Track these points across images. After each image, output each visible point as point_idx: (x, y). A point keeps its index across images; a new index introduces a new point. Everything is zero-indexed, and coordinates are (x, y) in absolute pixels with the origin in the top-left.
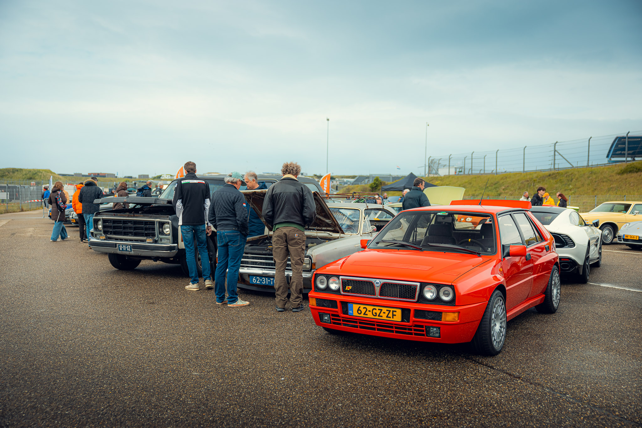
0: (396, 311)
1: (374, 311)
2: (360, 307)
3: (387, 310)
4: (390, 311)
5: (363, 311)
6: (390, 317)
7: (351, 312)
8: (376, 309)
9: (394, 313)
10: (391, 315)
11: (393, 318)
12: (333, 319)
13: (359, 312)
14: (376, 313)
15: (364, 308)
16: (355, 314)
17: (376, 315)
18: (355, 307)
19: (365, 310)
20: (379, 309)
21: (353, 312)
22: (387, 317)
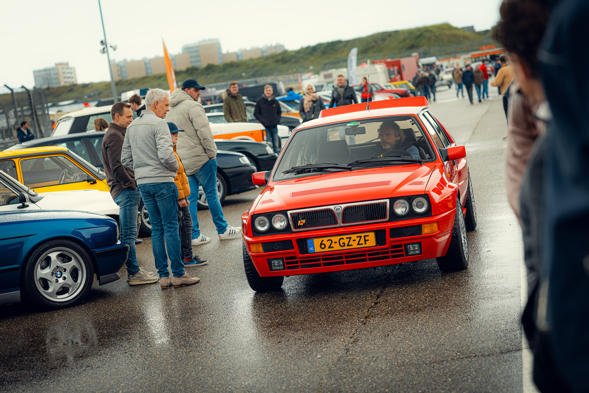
0: (368, 236)
1: (342, 241)
2: (323, 241)
3: (357, 237)
4: (361, 237)
5: (328, 244)
6: (362, 244)
7: (311, 249)
8: (343, 239)
9: (367, 238)
10: (362, 241)
11: (365, 244)
12: (287, 263)
13: (323, 246)
14: (344, 243)
15: (328, 241)
16: (318, 249)
17: (344, 246)
18: (317, 242)
19: (330, 242)
20: (347, 238)
21: (314, 248)
22: (358, 244)
